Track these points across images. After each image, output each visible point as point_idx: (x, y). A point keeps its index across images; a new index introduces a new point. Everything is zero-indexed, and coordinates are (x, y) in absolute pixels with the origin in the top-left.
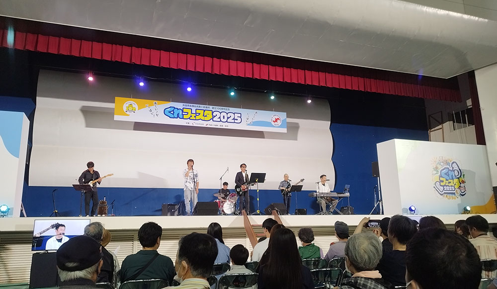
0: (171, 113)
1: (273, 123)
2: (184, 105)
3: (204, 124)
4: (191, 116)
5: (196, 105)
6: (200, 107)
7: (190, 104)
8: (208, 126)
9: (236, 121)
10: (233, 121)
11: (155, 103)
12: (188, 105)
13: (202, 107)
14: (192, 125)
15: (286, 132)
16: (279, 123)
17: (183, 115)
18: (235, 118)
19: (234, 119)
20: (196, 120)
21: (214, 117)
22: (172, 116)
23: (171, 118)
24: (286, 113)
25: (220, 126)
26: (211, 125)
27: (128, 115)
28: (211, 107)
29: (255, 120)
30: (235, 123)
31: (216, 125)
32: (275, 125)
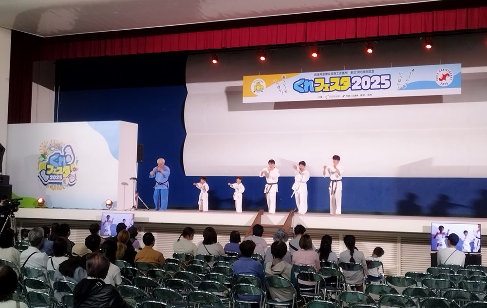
0: (301, 87)
1: (439, 82)
2: (315, 75)
3: (340, 96)
4: (324, 88)
5: (330, 72)
6: (335, 73)
7: (323, 72)
8: (345, 98)
9: (382, 86)
10: (379, 87)
12: (321, 74)
13: (338, 73)
14: (326, 99)
15: (460, 93)
16: (449, 80)
17: (314, 87)
18: (382, 82)
19: (380, 84)
20: (330, 91)
21: (352, 84)
22: (301, 90)
23: (300, 93)
24: (460, 64)
25: (361, 95)
26: (349, 96)
27: (256, 96)
28: (349, 71)
29: (412, 80)
30: (381, 90)
31: (355, 96)
32: (442, 85)
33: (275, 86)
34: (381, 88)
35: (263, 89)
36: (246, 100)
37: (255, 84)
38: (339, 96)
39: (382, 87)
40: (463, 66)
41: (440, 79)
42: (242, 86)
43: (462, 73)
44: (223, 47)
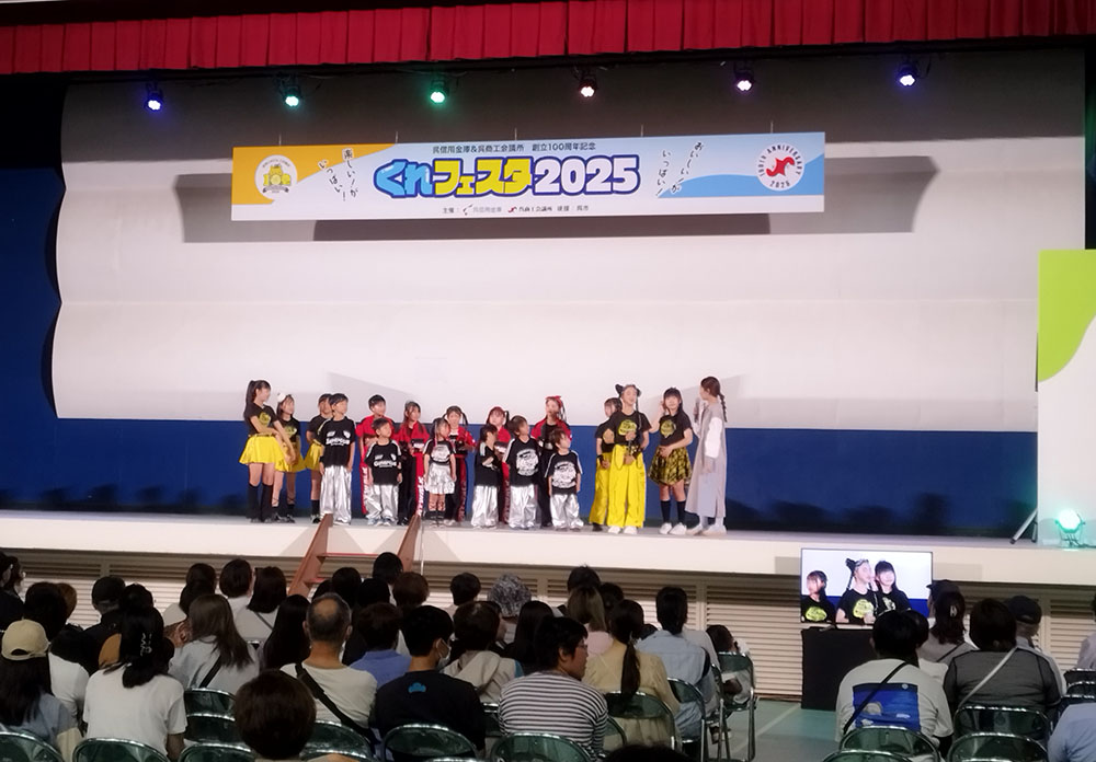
0: (396, 181)
1: (766, 180)
2: (436, 149)
3: (502, 208)
4: (460, 185)
5: (477, 144)
6: (489, 149)
7: (456, 144)
8: (517, 214)
9: (617, 186)
10: (607, 187)
11: (348, 154)
12: (451, 148)
13: (498, 147)
14: (464, 216)
15: (820, 208)
17: (433, 183)
18: (615, 176)
19: (611, 179)
20: (475, 195)
21: (537, 178)
22: (398, 190)
23: (393, 196)
24: (823, 134)
25: (560, 209)
26: (528, 209)
27: (271, 201)
28: (528, 144)
29: (694, 173)
30: (613, 195)
31: (545, 209)
32: (774, 188)
33: (323, 177)
34: (612, 192)
35: (289, 183)
36: (240, 212)
37: (268, 168)
38: (499, 209)
39: (614, 189)
40: (829, 140)
41: (768, 171)
42: (230, 175)
43: (826, 157)
44: (193, 64)
